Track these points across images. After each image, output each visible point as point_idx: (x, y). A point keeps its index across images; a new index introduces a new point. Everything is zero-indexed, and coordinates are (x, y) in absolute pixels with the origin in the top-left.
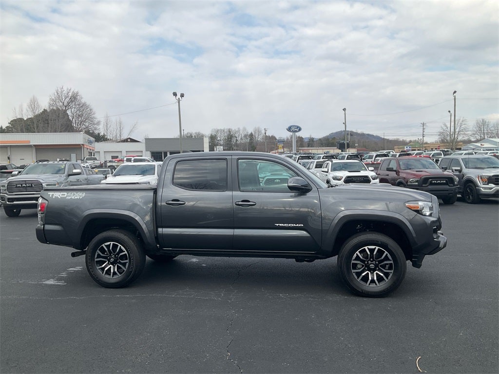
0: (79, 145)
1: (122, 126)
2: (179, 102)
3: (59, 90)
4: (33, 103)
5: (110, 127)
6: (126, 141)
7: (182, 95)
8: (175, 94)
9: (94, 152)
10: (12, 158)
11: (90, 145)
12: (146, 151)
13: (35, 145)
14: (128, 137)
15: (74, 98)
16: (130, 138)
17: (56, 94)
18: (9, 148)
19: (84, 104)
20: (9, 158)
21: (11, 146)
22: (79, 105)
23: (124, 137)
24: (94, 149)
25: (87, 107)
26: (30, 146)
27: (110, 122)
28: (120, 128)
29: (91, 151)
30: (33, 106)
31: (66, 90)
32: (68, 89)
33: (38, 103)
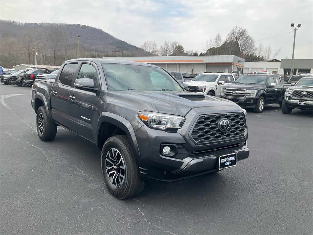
0: (231, 63)
1: (270, 51)
2: (295, 31)
3: (235, 29)
4: (218, 38)
5: (262, 52)
6: (272, 61)
7: (299, 26)
8: (292, 25)
9: (243, 68)
10: (194, 70)
11: (239, 63)
12: (281, 68)
13: (206, 63)
14: (274, 59)
15: (243, 33)
16: (275, 59)
17: (232, 31)
18: (193, 65)
19: (248, 37)
20: (192, 70)
21: (194, 64)
22: (245, 38)
23: (271, 58)
24: (243, 66)
25: (250, 39)
26: (203, 64)
27: (262, 49)
28: (269, 52)
29: (240, 67)
30: (217, 39)
31: (238, 29)
32: (240, 28)
33: (220, 38)
